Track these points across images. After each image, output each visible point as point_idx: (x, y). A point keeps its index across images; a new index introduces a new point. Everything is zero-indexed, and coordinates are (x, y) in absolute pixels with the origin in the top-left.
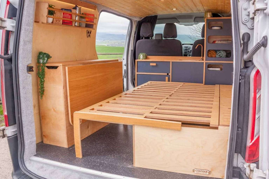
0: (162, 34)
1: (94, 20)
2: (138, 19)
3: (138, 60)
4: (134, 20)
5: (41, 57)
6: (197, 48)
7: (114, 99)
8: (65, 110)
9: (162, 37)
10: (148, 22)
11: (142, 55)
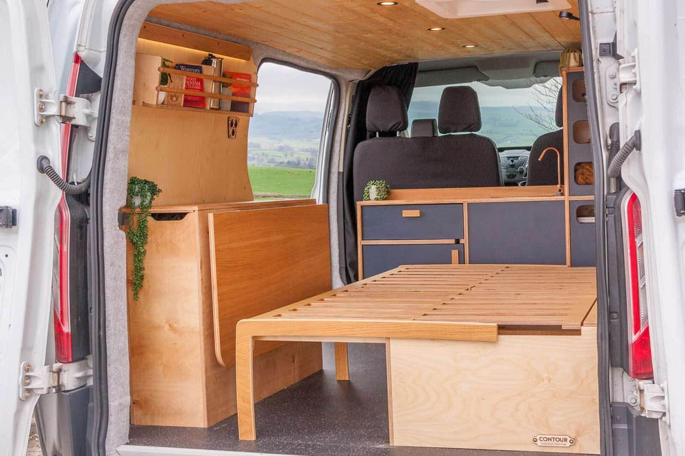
0: (433, 121)
1: (250, 90)
2: (358, 77)
3: (364, 203)
4: (345, 80)
5: (137, 190)
6: (542, 159)
7: (320, 298)
8: (204, 325)
9: (434, 131)
10: (389, 84)
11: (374, 187)
